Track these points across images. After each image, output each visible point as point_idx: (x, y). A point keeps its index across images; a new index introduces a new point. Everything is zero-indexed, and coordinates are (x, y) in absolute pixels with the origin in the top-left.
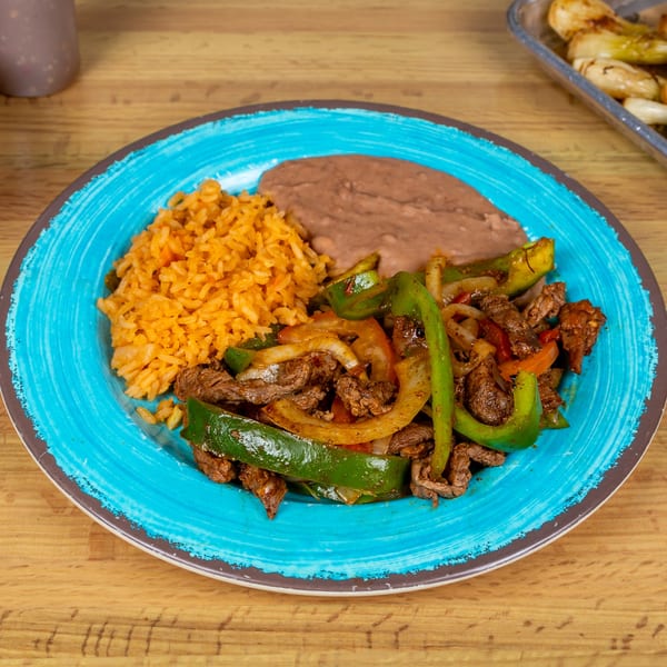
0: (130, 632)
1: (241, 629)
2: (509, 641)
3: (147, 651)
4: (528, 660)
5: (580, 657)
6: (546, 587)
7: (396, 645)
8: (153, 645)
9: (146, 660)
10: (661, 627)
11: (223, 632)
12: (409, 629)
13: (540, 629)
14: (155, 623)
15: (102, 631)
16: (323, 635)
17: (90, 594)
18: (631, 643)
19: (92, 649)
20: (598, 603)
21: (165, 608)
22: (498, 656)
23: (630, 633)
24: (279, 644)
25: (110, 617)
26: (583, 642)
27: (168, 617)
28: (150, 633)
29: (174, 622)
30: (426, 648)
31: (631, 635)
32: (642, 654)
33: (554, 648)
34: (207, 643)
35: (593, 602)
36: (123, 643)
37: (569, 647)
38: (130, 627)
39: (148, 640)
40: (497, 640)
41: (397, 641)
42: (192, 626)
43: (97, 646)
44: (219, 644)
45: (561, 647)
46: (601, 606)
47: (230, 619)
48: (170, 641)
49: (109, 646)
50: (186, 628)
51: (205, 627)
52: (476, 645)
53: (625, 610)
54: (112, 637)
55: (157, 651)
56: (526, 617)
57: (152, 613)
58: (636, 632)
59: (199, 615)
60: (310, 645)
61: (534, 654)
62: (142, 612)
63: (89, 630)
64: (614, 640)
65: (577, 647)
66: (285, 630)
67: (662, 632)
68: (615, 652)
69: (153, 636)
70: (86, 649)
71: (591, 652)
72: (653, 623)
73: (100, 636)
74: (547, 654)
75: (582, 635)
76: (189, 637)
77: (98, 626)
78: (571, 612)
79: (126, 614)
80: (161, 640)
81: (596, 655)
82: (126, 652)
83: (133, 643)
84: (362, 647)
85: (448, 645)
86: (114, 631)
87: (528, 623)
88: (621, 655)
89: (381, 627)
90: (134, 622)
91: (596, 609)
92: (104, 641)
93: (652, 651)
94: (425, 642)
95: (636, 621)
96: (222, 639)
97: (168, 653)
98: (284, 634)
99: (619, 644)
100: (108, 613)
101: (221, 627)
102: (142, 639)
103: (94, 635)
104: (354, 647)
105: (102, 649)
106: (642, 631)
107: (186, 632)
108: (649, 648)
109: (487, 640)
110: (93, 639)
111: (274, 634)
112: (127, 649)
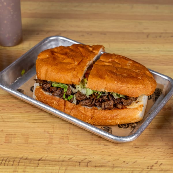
0: (14, 160)
1: (45, 161)
2: (119, 166)
3: (18, 165)
4: (124, 171)
5: (138, 170)
6: (130, 153)
7: (87, 166)
8: (20, 164)
9: (18, 167)
10: (162, 164)
11: (39, 161)
12: (91, 162)
13: (128, 163)
14: (21, 158)
15: (7, 160)
16: (67, 163)
17: (4, 151)
18: (153, 168)
19: (3, 164)
20: (144, 158)
21: (24, 155)
22: (115, 169)
23: (153, 165)
24: (55, 165)
25: (9, 157)
26: (139, 167)
27: (25, 157)
28: (20, 161)
29: (26, 158)
30: (95, 167)
31: (153, 166)
32: (156, 170)
33: (131, 168)
34: (35, 164)
35: (143, 157)
36: (12, 163)
37: (135, 168)
38: (14, 159)
39: (19, 163)
40: (115, 165)
41: (87, 165)
42: (31, 160)
43: (5, 163)
44: (38, 164)
45: (133, 168)
46: (145, 158)
47: (42, 158)
48: (25, 163)
49: (8, 164)
50: (29, 160)
51: (35, 160)
52: (109, 167)
53: (152, 159)
54: (9, 161)
55: (21, 165)
56: (124, 160)
57: (21, 156)
58: (154, 165)
59: (33, 157)
60: (63, 165)
61: (125, 169)
62: (18, 156)
63: (3, 159)
64: (148, 167)
65: (138, 168)
66: (57, 161)
67: (162, 165)
68: (148, 170)
69: (20, 162)
70: (2, 164)
71: (141, 169)
72: (159, 163)
73: (6, 161)
74: (129, 169)
75: (139, 165)
76: (30, 162)
77: (6, 159)
78: (136, 159)
79: (13, 156)
80: (22, 163)
81: (143, 170)
82: (13, 165)
83: (15, 163)
84: (78, 166)
85: (101, 166)
86: (9, 160)
87: (124, 162)
88: (150, 170)
89: (83, 161)
90: (15, 158)
91: (144, 159)
92: (7, 162)
93: (159, 170)
94: (95, 165)
95: (155, 162)
96: (39, 163)
97: (24, 166)
98: (56, 162)
99: (150, 168)
100: (9, 156)
101: (39, 160)
102: (17, 162)
103: (4, 161)
104: (75, 166)
105: (6, 164)
106: (156, 165)
107: (29, 161)
108: (158, 169)
109: (112, 165)
110: (4, 162)
111: (53, 162)
112: (13, 164)
